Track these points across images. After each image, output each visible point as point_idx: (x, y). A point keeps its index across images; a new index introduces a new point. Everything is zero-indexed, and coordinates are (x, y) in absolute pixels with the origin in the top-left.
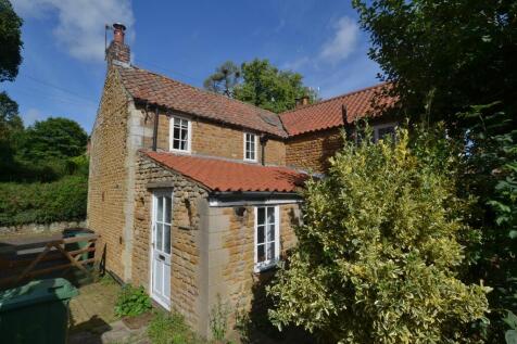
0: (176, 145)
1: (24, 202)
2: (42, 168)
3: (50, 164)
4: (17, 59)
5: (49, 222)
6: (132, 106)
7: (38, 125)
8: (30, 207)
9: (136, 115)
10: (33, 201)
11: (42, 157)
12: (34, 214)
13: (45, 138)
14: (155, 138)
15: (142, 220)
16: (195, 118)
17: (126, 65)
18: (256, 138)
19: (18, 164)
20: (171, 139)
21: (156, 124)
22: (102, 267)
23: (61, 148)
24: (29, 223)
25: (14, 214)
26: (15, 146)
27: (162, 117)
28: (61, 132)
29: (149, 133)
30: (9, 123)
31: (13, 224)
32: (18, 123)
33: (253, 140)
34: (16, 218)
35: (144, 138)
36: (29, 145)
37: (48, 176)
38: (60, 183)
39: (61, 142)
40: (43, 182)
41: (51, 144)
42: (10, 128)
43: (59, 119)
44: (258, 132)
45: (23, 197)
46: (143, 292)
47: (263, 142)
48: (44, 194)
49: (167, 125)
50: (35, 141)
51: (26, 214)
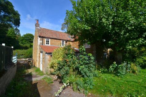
0: (47, 44)
1: (21, 54)
2: (25, 46)
3: (27, 45)
4: (19, 23)
5: (26, 58)
6: (38, 37)
7: (24, 35)
8: (22, 55)
9: (39, 39)
10: (23, 53)
11: (25, 43)
12: (23, 56)
13: (26, 39)
14: (43, 43)
15: (39, 57)
16: (50, 38)
17: (39, 28)
18: (65, 41)
19: (20, 45)
20: (46, 43)
21: (43, 40)
22: (34, 66)
23: (29, 41)
24: (22, 58)
25: (19, 56)
26: (19, 41)
27: (44, 39)
28: (29, 37)
29: (41, 42)
30: (18, 35)
31: (19, 58)
32: (20, 35)
33: (64, 42)
34: (20, 57)
35: (40, 43)
36: (22, 40)
37: (26, 48)
38: (28, 50)
39: (29, 39)
40: (25, 49)
41: (27, 40)
42: (18, 36)
43: (29, 34)
44: (65, 40)
45: (21, 53)
46: (39, 69)
47: (66, 42)
48: (25, 52)
49: (45, 40)
50: (23, 39)
51: (22, 56)
